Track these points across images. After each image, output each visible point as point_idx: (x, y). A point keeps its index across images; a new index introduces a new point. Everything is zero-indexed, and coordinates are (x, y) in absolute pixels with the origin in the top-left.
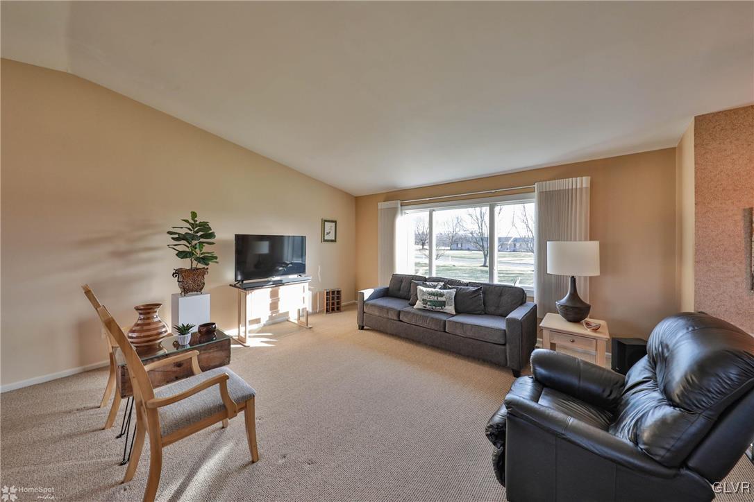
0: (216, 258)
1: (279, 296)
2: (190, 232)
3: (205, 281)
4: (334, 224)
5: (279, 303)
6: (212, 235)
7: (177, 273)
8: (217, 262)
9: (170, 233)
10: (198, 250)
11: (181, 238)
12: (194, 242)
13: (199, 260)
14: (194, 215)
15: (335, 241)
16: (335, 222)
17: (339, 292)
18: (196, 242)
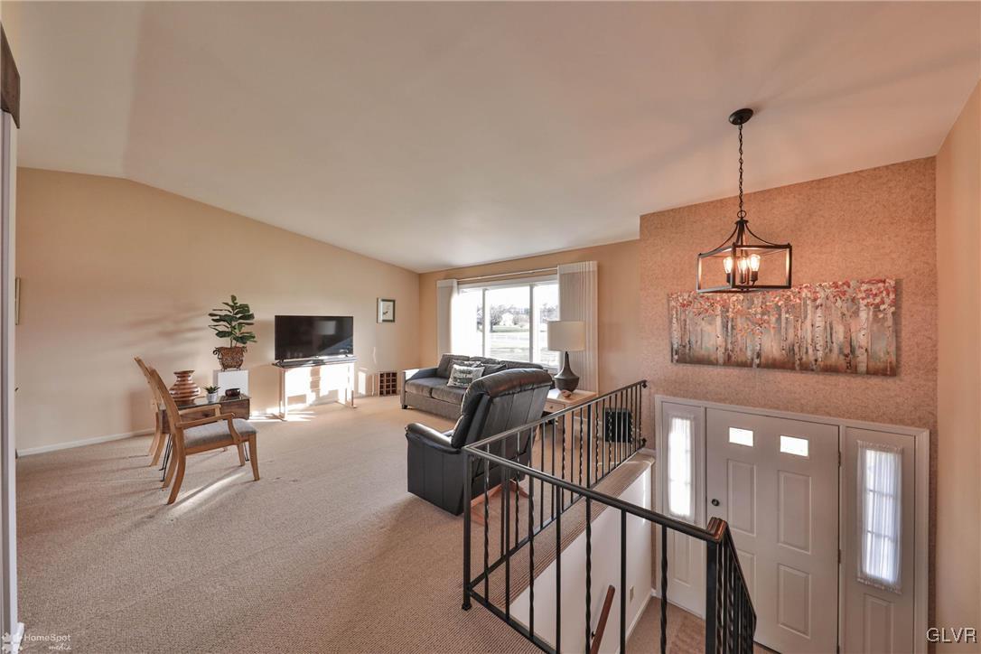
0: (254, 337)
1: (321, 375)
2: (229, 313)
3: (244, 359)
4: (392, 303)
5: (321, 382)
6: (251, 317)
7: (218, 351)
8: (255, 342)
9: (211, 315)
10: (237, 331)
11: (222, 319)
12: (234, 323)
13: (237, 339)
14: (234, 298)
15: (393, 321)
16: (394, 301)
17: (394, 375)
18: (236, 323)
